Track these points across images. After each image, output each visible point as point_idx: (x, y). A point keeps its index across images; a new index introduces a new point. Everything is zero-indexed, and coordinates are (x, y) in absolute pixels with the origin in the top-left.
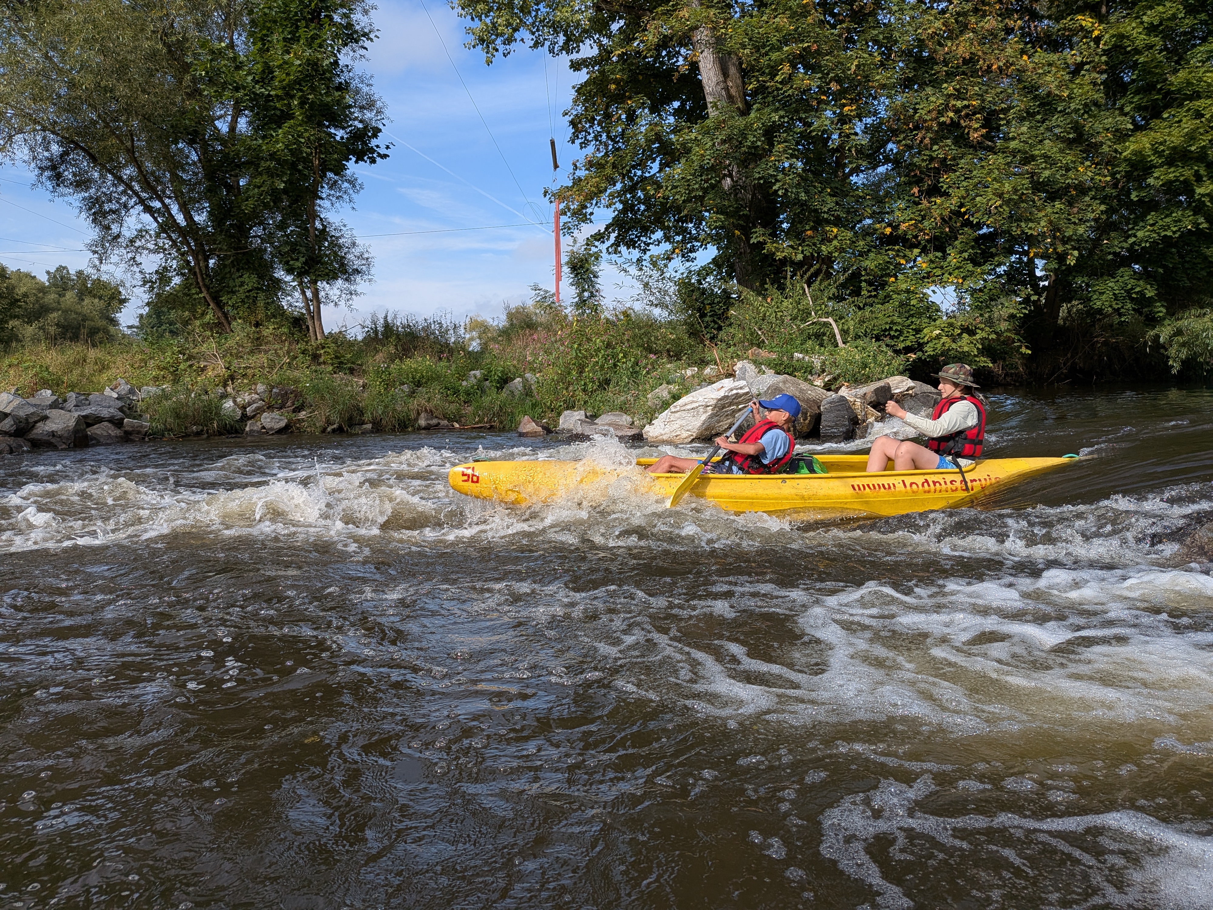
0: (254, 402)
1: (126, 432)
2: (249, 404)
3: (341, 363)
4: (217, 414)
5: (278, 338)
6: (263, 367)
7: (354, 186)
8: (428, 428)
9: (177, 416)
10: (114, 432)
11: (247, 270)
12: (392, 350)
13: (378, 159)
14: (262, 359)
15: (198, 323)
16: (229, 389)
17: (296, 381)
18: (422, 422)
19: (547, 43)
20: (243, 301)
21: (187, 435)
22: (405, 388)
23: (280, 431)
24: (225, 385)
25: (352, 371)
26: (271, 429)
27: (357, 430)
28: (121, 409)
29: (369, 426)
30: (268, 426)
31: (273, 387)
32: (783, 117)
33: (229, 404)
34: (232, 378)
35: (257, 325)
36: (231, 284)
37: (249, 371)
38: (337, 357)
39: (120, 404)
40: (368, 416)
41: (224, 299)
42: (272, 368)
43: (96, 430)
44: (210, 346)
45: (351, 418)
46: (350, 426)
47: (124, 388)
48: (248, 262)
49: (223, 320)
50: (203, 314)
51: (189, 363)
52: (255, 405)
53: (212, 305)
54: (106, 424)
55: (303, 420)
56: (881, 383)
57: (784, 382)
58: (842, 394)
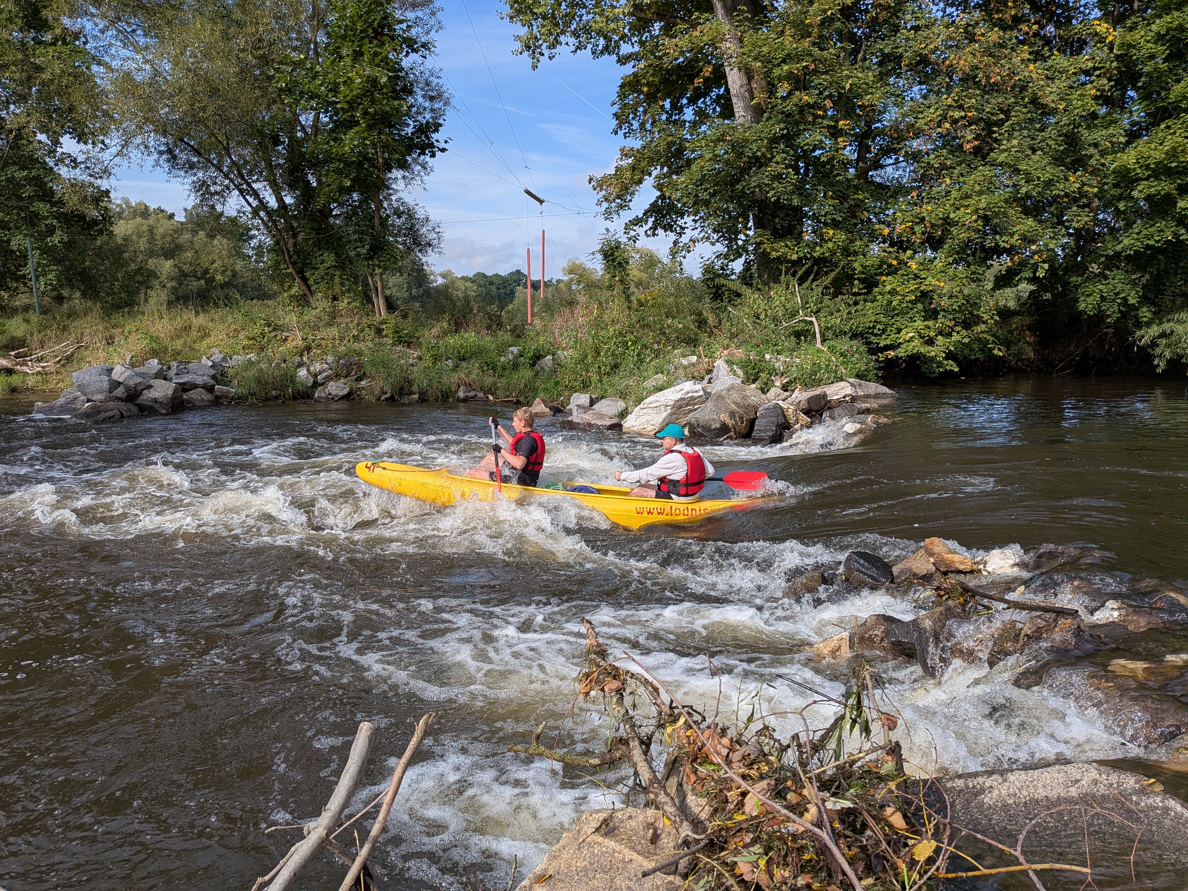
0: (324, 371)
1: (217, 397)
2: (320, 373)
3: (400, 337)
4: (293, 382)
5: (351, 312)
6: (334, 339)
7: (425, 168)
8: (465, 400)
9: (259, 382)
10: (207, 397)
11: (327, 249)
12: (445, 325)
13: (438, 154)
14: (334, 331)
15: (286, 295)
16: (305, 359)
17: (360, 354)
18: (461, 394)
19: (590, 46)
20: (322, 278)
21: (267, 399)
22: (450, 363)
23: (343, 398)
24: (301, 355)
25: (409, 345)
26: (336, 395)
27: (405, 400)
28: (214, 377)
29: (416, 396)
30: (334, 393)
31: (340, 358)
32: (783, 129)
33: (302, 372)
34: (308, 349)
35: (335, 299)
36: (314, 261)
37: (323, 342)
38: (396, 332)
39: (213, 372)
40: (415, 388)
41: (307, 274)
42: (342, 339)
43: (194, 395)
44: (291, 319)
45: (402, 389)
46: (401, 395)
47: (218, 357)
48: (328, 242)
49: (307, 292)
50: (290, 287)
51: (273, 334)
52: (324, 374)
53: (297, 280)
54: (200, 389)
55: (363, 388)
56: (818, 391)
57: (729, 390)
58: (794, 396)
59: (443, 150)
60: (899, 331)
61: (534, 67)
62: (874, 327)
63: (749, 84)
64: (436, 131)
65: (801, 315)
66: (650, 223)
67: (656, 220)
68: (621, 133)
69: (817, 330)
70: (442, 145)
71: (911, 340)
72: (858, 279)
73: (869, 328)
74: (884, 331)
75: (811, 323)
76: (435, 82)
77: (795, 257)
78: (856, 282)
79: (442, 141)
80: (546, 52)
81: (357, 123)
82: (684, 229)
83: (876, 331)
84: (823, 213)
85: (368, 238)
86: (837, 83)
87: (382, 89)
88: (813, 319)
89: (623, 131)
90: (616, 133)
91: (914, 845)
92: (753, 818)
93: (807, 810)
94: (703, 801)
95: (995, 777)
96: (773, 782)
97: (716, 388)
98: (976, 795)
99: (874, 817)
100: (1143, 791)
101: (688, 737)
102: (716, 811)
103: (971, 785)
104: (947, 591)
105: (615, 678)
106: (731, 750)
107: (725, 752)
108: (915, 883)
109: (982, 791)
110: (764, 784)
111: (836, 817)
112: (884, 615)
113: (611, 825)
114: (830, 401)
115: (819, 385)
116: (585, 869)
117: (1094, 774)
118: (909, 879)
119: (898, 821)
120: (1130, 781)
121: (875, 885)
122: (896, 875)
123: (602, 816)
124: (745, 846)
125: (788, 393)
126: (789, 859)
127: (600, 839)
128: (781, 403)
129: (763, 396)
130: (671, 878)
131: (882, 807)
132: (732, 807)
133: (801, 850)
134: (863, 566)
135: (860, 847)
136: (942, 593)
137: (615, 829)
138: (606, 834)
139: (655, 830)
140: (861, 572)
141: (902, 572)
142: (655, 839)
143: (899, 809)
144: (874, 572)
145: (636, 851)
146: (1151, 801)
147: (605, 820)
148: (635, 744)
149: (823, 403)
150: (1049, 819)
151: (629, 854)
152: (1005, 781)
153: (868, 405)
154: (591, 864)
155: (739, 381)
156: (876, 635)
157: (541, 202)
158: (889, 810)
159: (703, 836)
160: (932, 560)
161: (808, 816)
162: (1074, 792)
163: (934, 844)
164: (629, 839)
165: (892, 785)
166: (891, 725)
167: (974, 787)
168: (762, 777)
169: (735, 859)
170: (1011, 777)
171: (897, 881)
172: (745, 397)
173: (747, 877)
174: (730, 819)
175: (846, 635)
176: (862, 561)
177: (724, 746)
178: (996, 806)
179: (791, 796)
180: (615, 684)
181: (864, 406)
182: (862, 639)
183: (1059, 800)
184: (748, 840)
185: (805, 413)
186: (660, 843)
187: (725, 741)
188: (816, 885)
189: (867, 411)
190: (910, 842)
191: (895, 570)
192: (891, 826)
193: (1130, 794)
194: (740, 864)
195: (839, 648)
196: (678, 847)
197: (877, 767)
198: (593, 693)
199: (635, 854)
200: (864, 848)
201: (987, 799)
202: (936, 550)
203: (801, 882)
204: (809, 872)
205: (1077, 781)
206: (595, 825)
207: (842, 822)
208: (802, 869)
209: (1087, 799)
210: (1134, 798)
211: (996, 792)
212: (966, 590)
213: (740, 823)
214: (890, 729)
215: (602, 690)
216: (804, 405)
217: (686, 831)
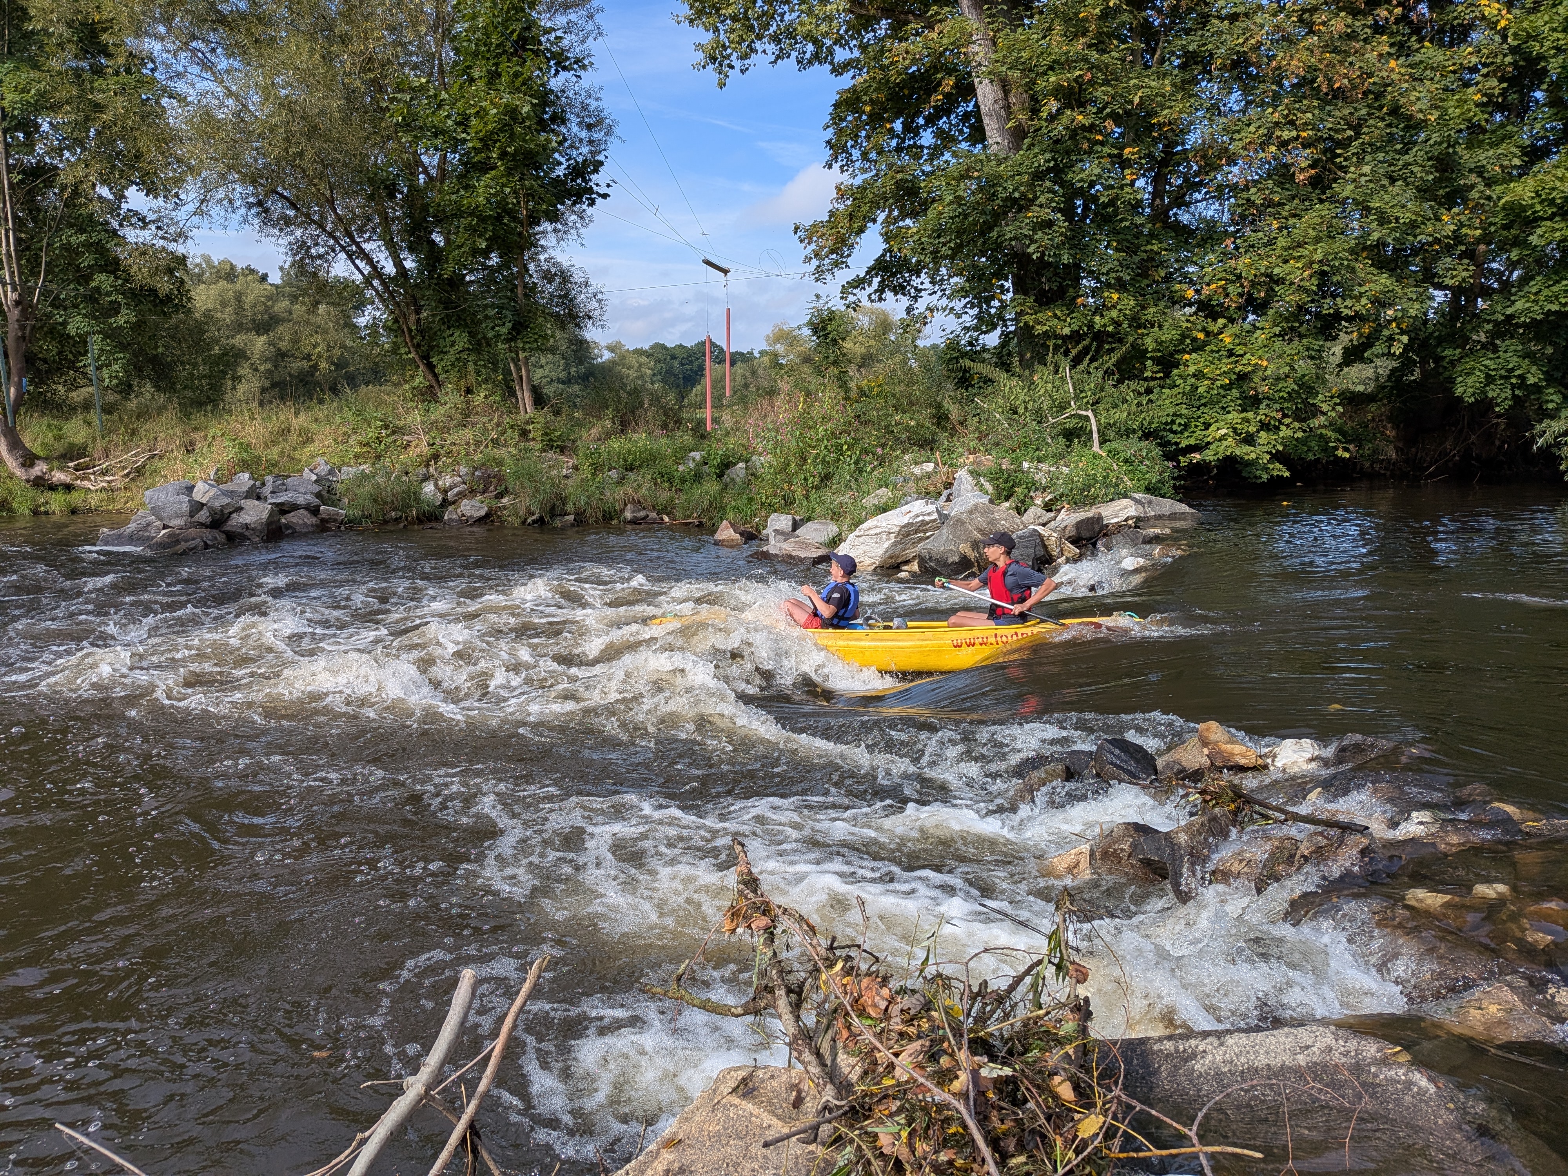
0: (456, 486)
1: (322, 521)
2: (451, 488)
3: (551, 440)
4: (417, 500)
5: (489, 409)
6: (468, 444)
7: (582, 219)
8: (633, 522)
9: (375, 500)
10: (311, 520)
11: (458, 327)
12: (608, 424)
13: (599, 201)
14: (468, 434)
15: (407, 387)
16: (432, 470)
17: (500, 463)
18: (628, 515)
19: (795, 52)
20: (453, 365)
21: (386, 522)
22: (614, 474)
23: (481, 520)
24: (427, 466)
25: (562, 450)
26: (471, 517)
27: (558, 523)
28: (318, 495)
29: (571, 518)
30: (468, 514)
31: (475, 469)
32: (1049, 161)
33: (429, 488)
34: (436, 457)
35: (469, 391)
36: (442, 343)
37: (454, 448)
38: (546, 434)
39: (317, 488)
40: (569, 507)
41: (434, 360)
42: (478, 443)
43: (292, 518)
44: (415, 418)
45: (553, 508)
46: (552, 516)
47: (323, 469)
48: (459, 318)
49: (434, 383)
50: (412, 377)
51: (392, 438)
52: (456, 490)
53: (422, 367)
54: (301, 511)
55: (505, 508)
56: (1091, 512)
57: (971, 512)
58: (1059, 518)
59: (605, 196)
60: (1207, 426)
61: (722, 85)
62: (1173, 422)
63: (1006, 98)
64: (596, 171)
65: (1073, 409)
66: (875, 284)
67: (883, 280)
68: (836, 166)
69: (1094, 429)
70: (603, 190)
71: (1223, 438)
72: (1151, 358)
73: (1166, 424)
74: (1186, 426)
75: (1087, 418)
76: (594, 104)
77: (1066, 331)
78: (1149, 363)
79: (603, 185)
80: (737, 64)
81: (493, 166)
82: (919, 291)
83: (1175, 427)
84: (1105, 270)
85: (509, 314)
86: (1121, 96)
87: (524, 121)
88: (1090, 413)
89: (840, 163)
90: (830, 166)
91: (1079, 1120)
92: (899, 1084)
93: (957, 1077)
94: (853, 1060)
95: (1210, 1039)
96: (928, 1043)
97: (956, 508)
98: (1186, 1061)
99: (1038, 1087)
100: (1384, 1062)
101: (845, 985)
102: (866, 1073)
103: (1181, 1049)
104: (1215, 796)
105: (764, 913)
106: (891, 1001)
107: (883, 1005)
108: (1069, 1161)
109: (1194, 1056)
110: (917, 1045)
111: (991, 1086)
112: (1136, 824)
113: (751, 1085)
114: (1107, 526)
115: (1092, 504)
116: (718, 1134)
117: (1329, 1039)
118: (1064, 1156)
119: (1066, 1092)
120: (1371, 1049)
121: (1026, 1164)
122: (1049, 1155)
123: (741, 1074)
124: (891, 1115)
125: (1051, 515)
126: (931, 1132)
127: (737, 1101)
128: (1040, 529)
129: (1017, 520)
130: (812, 1147)
131: (1052, 1074)
132: (881, 1069)
133: (947, 1121)
134: (1118, 757)
135: (1016, 1120)
136: (1208, 797)
137: (754, 1089)
138: (744, 1096)
139: (799, 1092)
140: (1115, 765)
141: (1167, 766)
142: (798, 1103)
143: (1070, 1079)
144: (1132, 765)
145: (776, 1116)
146: (1393, 1072)
147: (744, 1079)
148: (781, 992)
149: (1097, 528)
150: (1268, 1092)
151: (768, 1119)
152: (1222, 1044)
153: (1157, 531)
154: (725, 1129)
155: (985, 500)
156: (1122, 850)
157: (725, 272)
158: (1057, 1079)
159: (843, 1103)
160: (1206, 751)
161: (957, 1086)
162: (1302, 1059)
163: (1101, 1119)
164: (769, 1102)
165: (1070, 1049)
166: (1081, 977)
167: (1185, 1051)
168: (919, 1037)
169: (876, 1130)
170: (1230, 1041)
171: (1049, 1159)
172: (992, 522)
173: (886, 1151)
174: (877, 1084)
175: (1085, 848)
176: (1117, 752)
177: (883, 998)
178: (1208, 1074)
179: (945, 1061)
180: (764, 921)
181: (1151, 531)
182: (1105, 854)
183: (1283, 1071)
184: (894, 1109)
185: (1072, 543)
186: (803, 1107)
187: (885, 992)
188: (959, 1162)
189: (1156, 539)
190: (1077, 1116)
191: (1160, 763)
192: (1056, 1097)
193: (1369, 1065)
194: (881, 1136)
195: (1077, 864)
196: (818, 1113)
197: (1055, 1027)
198: (740, 930)
199: (774, 1119)
200: (1019, 1122)
201: (1198, 1066)
202: (1213, 737)
203: (943, 1157)
204: (952, 1147)
205: (1308, 1047)
206: (732, 1084)
207: (999, 1091)
208: (944, 1144)
209: (1318, 1070)
210: (1373, 1070)
211: (1209, 1058)
212: (1237, 793)
213: (887, 1088)
214: (1078, 982)
215: (749, 927)
216: (1071, 532)
217: (829, 1095)
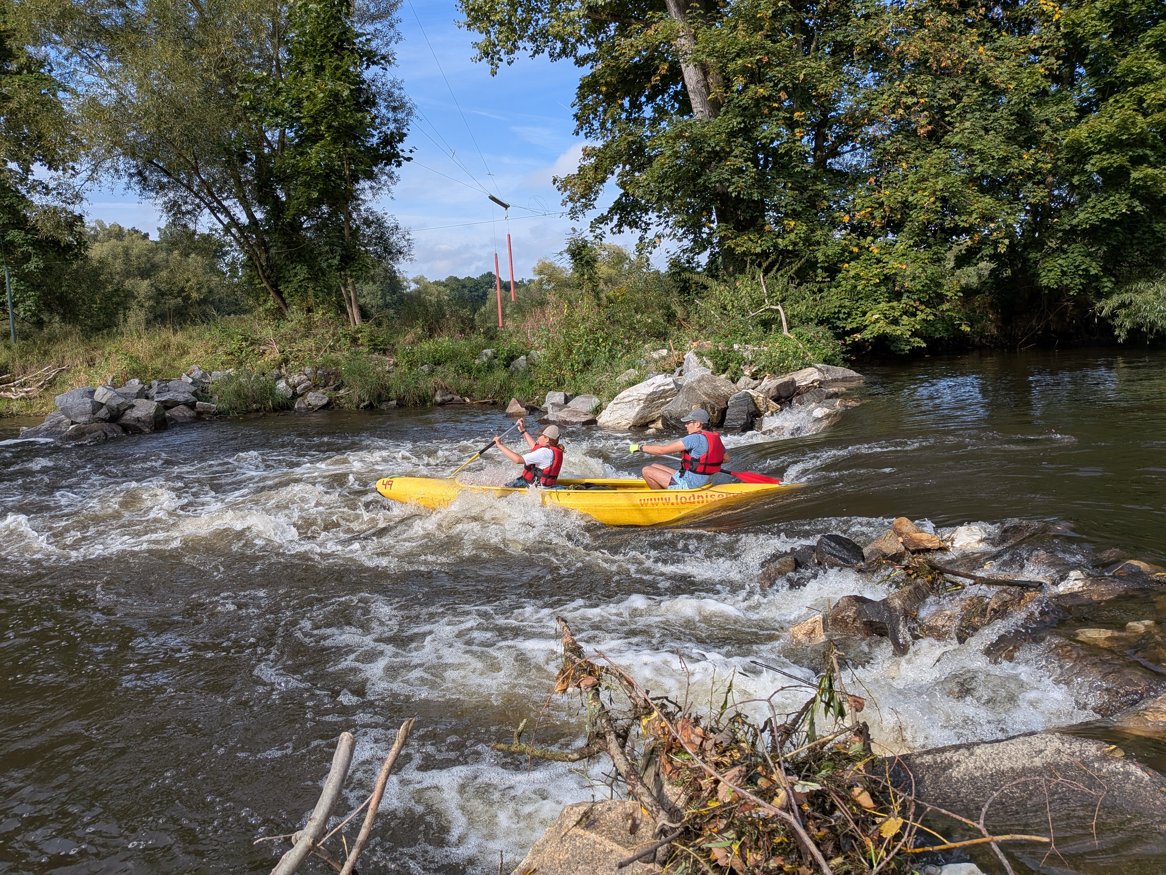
0: (303, 382)
1: (199, 413)
2: (299, 384)
3: (375, 345)
4: (272, 394)
5: (326, 323)
6: (311, 350)
7: (391, 178)
8: (442, 404)
9: (239, 396)
10: (189, 413)
11: (299, 262)
12: (419, 331)
13: (404, 163)
14: (310, 343)
15: (261, 309)
16: (283, 371)
17: (337, 363)
18: (438, 398)
19: (547, 50)
20: (296, 290)
21: (248, 412)
22: (426, 368)
23: (323, 407)
24: (280, 368)
25: (385, 352)
26: (316, 406)
27: (384, 406)
28: (194, 394)
29: (394, 402)
30: (313, 403)
31: (317, 369)
32: (740, 123)
33: (281, 385)
34: (286, 361)
35: (309, 310)
36: (287, 274)
37: (300, 354)
38: (371, 340)
39: (193, 389)
40: (392, 394)
41: (281, 288)
42: (318, 350)
43: (175, 412)
44: (268, 332)
45: (379, 396)
46: (380, 402)
47: (197, 374)
48: (300, 255)
49: (282, 305)
50: (265, 301)
51: (251, 348)
52: (303, 385)
53: (272, 294)
54: (182, 406)
55: (342, 397)
56: (786, 378)
57: (699, 381)
58: (763, 384)
59: (409, 159)
60: (864, 313)
61: (494, 73)
62: (839, 312)
63: (705, 79)
64: (401, 140)
65: (767, 305)
66: (615, 220)
67: (621, 218)
68: (582, 133)
69: (783, 318)
70: (407, 155)
71: (877, 321)
72: (821, 267)
73: (835, 313)
74: (849, 314)
75: (777, 311)
76: (397, 92)
77: (758, 250)
78: (819, 271)
79: (407, 150)
80: (505, 58)
81: (322, 137)
82: (648, 224)
83: (841, 316)
84: (783, 204)
85: (339, 250)
86: (791, 74)
87: (344, 102)
88: (779, 308)
89: (585, 131)
90: (577, 134)
91: (881, 823)
92: (725, 805)
93: (776, 795)
94: (679, 790)
95: (962, 751)
96: (744, 769)
97: (687, 380)
98: (944, 770)
99: (842, 798)
100: (1104, 758)
101: (663, 728)
102: (691, 799)
103: (939, 760)
104: (916, 570)
105: (590, 674)
106: (705, 738)
107: (698, 741)
108: (882, 859)
109: (950, 765)
110: (735, 771)
111: (805, 800)
112: (856, 596)
113: (592, 817)
114: (799, 387)
115: (787, 372)
116: (568, 862)
117: (1057, 744)
118: (877, 855)
119: (866, 800)
120: (1092, 749)
121: (844, 864)
122: (864, 853)
123: (583, 809)
124: (720, 832)
125: (757, 382)
126: (761, 843)
127: (581, 832)
128: (750, 391)
129: (733, 386)
130: (650, 866)
131: (851, 787)
132: (706, 794)
133: (772, 833)
134: (834, 548)
135: (829, 828)
136: (911, 572)
137: (595, 821)
138: (587, 827)
139: (634, 820)
140: (832, 554)
141: (872, 553)
142: (634, 829)
143: (866, 789)
144: (845, 554)
145: (617, 842)
146: (1112, 766)
147: (585, 813)
148: (611, 737)
149: (792, 389)
150: (1015, 790)
151: (609, 845)
152: (972, 754)
153: (836, 390)
154: (573, 856)
155: (709, 372)
156: (848, 616)
157: (506, 206)
158: (857, 790)
159: (678, 825)
160: (901, 540)
161: (777, 801)
162: (1038, 762)
163: (900, 821)
164: (609, 830)
165: (860, 765)
166: (859, 706)
167: (942, 762)
168: (734, 765)
169: (710, 845)
170: (978, 751)
171: (865, 859)
172: (715, 388)
173: (721, 863)
174: (705, 806)
175: (819, 617)
176: (833, 544)
177: (697, 736)
178: (964, 779)
179: (762, 782)
180: (591, 680)
181: (832, 390)
182: (835, 620)
183: (1025, 771)
184: (722, 826)
185: (775, 401)
186: (639, 833)
187: (699, 730)
188: (787, 867)
189: (835, 395)
190: (878, 820)
191: (866, 551)
192: (859, 806)
193: (1092, 761)
194: (715, 850)
195: (813, 630)
196: (655, 836)
197: (845, 748)
198: (570, 690)
199: (615, 844)
200: (832, 829)
201: (955, 773)
202: (905, 529)
203: (773, 864)
204: (780, 855)
205: (1041, 751)
206: (576, 818)
207: (811, 804)
208: (774, 852)
209: (1050, 769)
210: (1096, 765)
211: (963, 766)
212: (933, 567)
213: (714, 810)
214: (857, 710)
215: (579, 686)
216: (773, 392)
217: (663, 820)
